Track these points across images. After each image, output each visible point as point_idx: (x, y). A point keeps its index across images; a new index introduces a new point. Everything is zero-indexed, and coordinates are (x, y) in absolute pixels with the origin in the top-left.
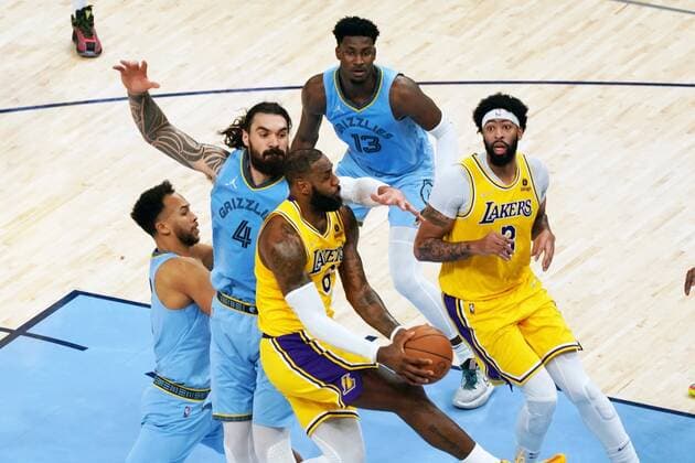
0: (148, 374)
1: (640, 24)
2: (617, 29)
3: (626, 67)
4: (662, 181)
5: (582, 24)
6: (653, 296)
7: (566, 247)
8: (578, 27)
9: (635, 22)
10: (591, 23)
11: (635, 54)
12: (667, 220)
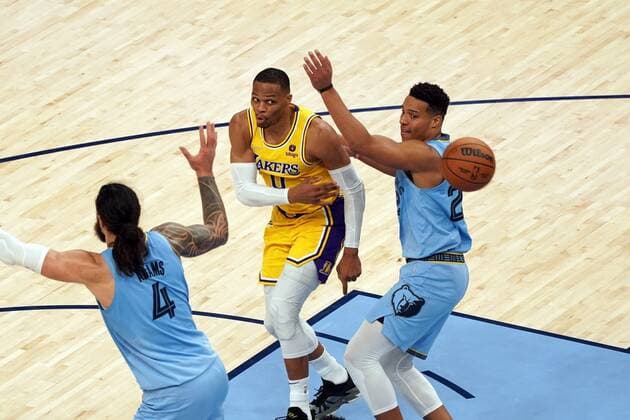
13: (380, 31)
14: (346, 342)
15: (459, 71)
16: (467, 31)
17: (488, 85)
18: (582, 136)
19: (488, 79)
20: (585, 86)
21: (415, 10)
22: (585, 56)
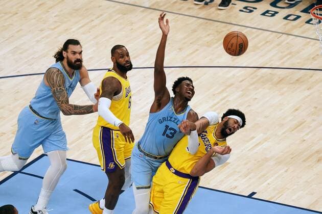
0: (74, 190)
1: (287, 43)
2: (278, 45)
3: (282, 61)
4: (297, 110)
5: (263, 42)
6: (292, 158)
7: (255, 137)
8: (261, 44)
9: (286, 42)
10: (267, 42)
11: (286, 56)
12: (298, 126)
13: (56, 38)
14: (42, 178)
15: (91, 56)
16: (95, 38)
17: (104, 62)
18: (145, 84)
19: (104, 59)
20: (147, 63)
21: (71, 29)
22: (147, 49)
